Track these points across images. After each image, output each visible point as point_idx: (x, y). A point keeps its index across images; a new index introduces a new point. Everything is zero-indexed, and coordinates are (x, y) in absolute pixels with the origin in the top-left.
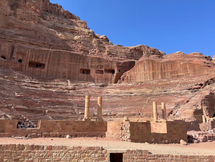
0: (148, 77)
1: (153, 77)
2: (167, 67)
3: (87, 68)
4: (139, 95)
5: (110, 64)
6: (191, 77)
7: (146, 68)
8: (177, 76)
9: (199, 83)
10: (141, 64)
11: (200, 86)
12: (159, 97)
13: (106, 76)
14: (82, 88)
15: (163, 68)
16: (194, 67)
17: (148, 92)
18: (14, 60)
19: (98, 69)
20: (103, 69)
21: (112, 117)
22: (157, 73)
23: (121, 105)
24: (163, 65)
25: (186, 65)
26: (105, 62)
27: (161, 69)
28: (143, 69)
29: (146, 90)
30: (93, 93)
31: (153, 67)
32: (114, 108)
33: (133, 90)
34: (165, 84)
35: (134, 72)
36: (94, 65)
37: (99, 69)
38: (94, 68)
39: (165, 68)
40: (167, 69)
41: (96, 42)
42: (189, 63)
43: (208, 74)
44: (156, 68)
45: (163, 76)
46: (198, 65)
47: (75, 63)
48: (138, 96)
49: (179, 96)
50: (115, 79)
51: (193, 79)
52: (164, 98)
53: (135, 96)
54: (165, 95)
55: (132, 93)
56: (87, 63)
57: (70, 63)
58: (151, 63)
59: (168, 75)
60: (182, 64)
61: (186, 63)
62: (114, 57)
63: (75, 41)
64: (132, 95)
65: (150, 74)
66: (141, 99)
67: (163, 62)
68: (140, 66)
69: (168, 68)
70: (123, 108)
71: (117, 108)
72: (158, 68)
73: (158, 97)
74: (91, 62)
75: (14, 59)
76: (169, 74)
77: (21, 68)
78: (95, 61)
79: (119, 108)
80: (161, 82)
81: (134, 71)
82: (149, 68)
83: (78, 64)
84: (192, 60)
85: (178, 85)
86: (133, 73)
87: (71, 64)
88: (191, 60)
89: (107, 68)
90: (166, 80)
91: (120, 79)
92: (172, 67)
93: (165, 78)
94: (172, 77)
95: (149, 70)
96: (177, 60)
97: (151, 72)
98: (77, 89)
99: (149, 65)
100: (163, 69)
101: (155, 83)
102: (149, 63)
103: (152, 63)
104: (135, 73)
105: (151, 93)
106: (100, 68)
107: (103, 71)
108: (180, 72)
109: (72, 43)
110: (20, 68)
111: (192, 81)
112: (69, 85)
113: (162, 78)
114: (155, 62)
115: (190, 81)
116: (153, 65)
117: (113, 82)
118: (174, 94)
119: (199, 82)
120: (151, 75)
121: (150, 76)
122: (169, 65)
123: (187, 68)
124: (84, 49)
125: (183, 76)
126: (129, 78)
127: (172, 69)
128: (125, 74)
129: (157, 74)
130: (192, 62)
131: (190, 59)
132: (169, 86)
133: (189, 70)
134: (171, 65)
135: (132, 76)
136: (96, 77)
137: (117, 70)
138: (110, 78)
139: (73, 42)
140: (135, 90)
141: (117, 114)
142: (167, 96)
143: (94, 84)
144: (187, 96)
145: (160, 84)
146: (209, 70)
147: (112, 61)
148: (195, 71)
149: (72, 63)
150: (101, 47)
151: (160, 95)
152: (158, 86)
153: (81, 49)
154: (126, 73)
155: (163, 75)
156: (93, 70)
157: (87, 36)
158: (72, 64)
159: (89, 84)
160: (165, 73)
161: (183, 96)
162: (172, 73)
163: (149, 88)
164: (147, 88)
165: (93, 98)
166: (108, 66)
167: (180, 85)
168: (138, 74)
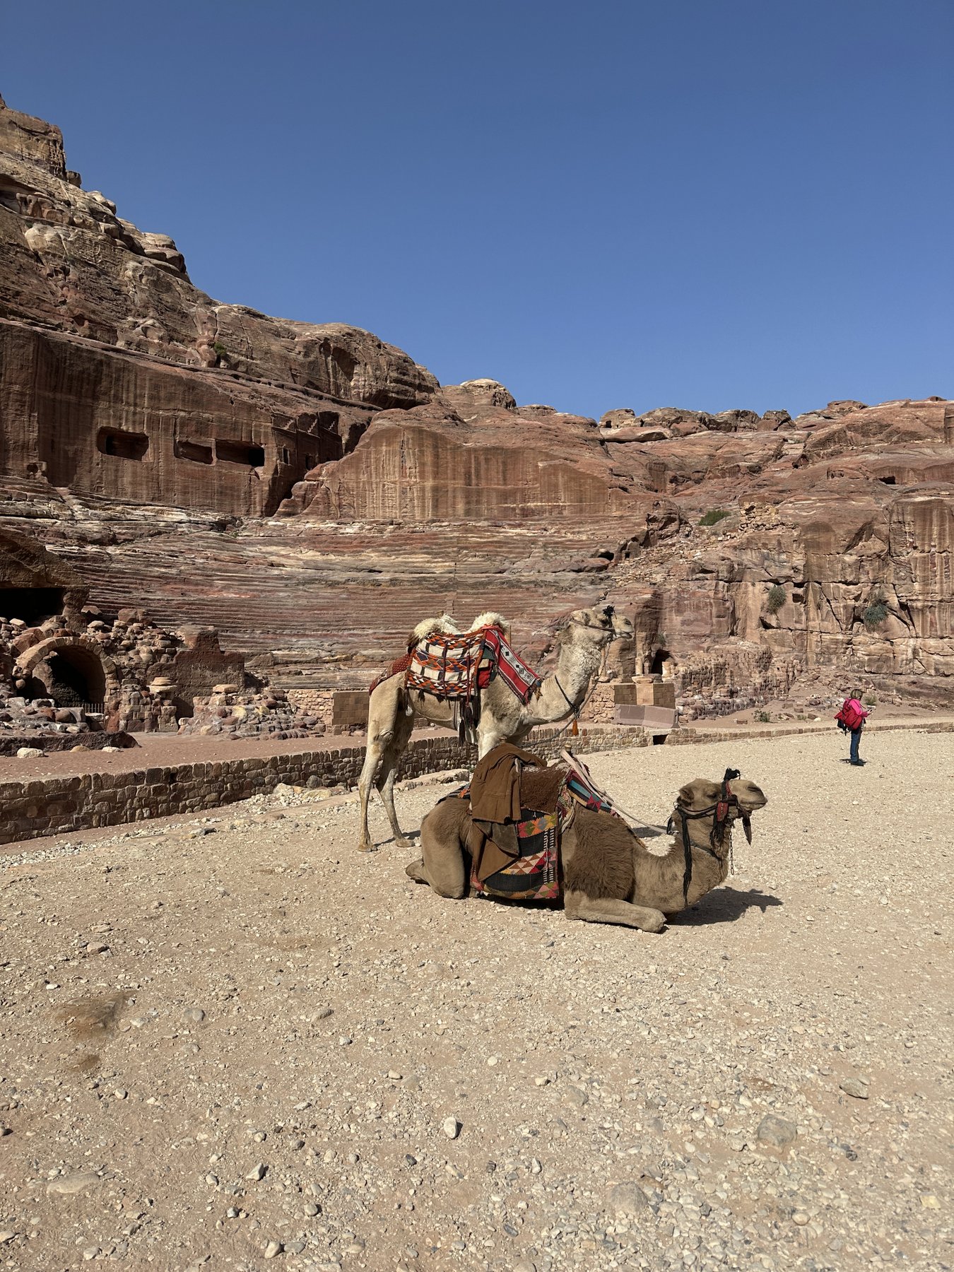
0: (416, 501)
1: (436, 506)
2: (487, 470)
3: (131, 430)
4: (413, 582)
5: (243, 418)
6: (572, 523)
7: (408, 464)
8: (523, 509)
9: (603, 550)
10: (389, 445)
11: (607, 562)
12: (485, 593)
13: (225, 475)
14: (141, 536)
15: (473, 471)
16: (580, 486)
17: (440, 568)
19: (185, 439)
20: (211, 442)
21: (342, 667)
22: (450, 488)
23: (357, 622)
24: (473, 461)
25: (555, 475)
26: (221, 407)
27: (468, 476)
28: (397, 464)
29: (428, 562)
30: (215, 565)
31: (436, 464)
32: (335, 633)
33: (372, 557)
34: (490, 542)
35: (357, 473)
36: (168, 418)
37: (192, 440)
38: (166, 430)
39: (482, 472)
40: (487, 479)
41: (141, 276)
42: (567, 470)
43: (621, 517)
44: (447, 467)
45: (473, 506)
46: (594, 478)
47: (73, 398)
48: (407, 586)
49: (555, 595)
50: (265, 496)
51: (579, 532)
52: (505, 597)
53: (394, 585)
54: (505, 586)
55: (375, 571)
56: (131, 400)
57: (51, 395)
58: (428, 442)
59: (489, 503)
60: (544, 468)
61: (555, 468)
62: (250, 384)
63: (31, 257)
64: (379, 577)
65: (423, 490)
66: (421, 598)
67: (475, 450)
68: (384, 448)
69: (493, 473)
70: (371, 631)
71: (346, 633)
72: (454, 470)
73: (482, 594)
74: (151, 398)
76: (494, 501)
78: (170, 399)
79: (355, 632)
80: (472, 532)
81: (357, 468)
82: (423, 465)
83: (89, 400)
84: (575, 458)
85: (537, 552)
86: (353, 476)
87: (54, 400)
88: (571, 457)
89: (230, 437)
90: (486, 523)
91: (289, 495)
92: (504, 472)
93: (479, 516)
94: (507, 513)
95: (422, 475)
96: (527, 448)
97: (429, 483)
98: (125, 540)
99: (422, 452)
100: (473, 477)
101: (456, 534)
102: (421, 445)
103: (436, 447)
104: (364, 478)
105: (452, 575)
106: (196, 432)
107: (209, 449)
108: (535, 499)
109: (22, 269)
111: (576, 537)
112: (79, 515)
113: (468, 512)
114: (446, 444)
115: (570, 536)
116: (437, 456)
117: (258, 508)
118: (536, 584)
119: (602, 547)
120: (429, 494)
121: (423, 498)
122: (496, 466)
123: (556, 486)
124: (93, 312)
125: (541, 511)
126: (334, 499)
127: (505, 480)
128: (314, 475)
129: (450, 494)
130: (576, 466)
131: (568, 450)
132: (508, 552)
133: (562, 495)
134: (504, 463)
135: (348, 490)
136: (177, 477)
137: (275, 450)
138: (244, 489)
139: (24, 260)
140: (385, 560)
141: (355, 654)
142: (516, 592)
143: (183, 517)
144: (582, 596)
145: (473, 539)
146: (625, 501)
147: (251, 408)
148: (581, 501)
149: (59, 396)
150: (169, 309)
151: (489, 583)
152: (466, 548)
153: (77, 311)
154: (320, 475)
155: (473, 498)
156: (162, 443)
157: (89, 234)
158: (61, 401)
159: (162, 512)
160: (479, 493)
161: (569, 596)
162: (505, 496)
163: (436, 554)
164: (428, 553)
165: (225, 588)
166: (235, 430)
167: (542, 550)
168: (374, 486)
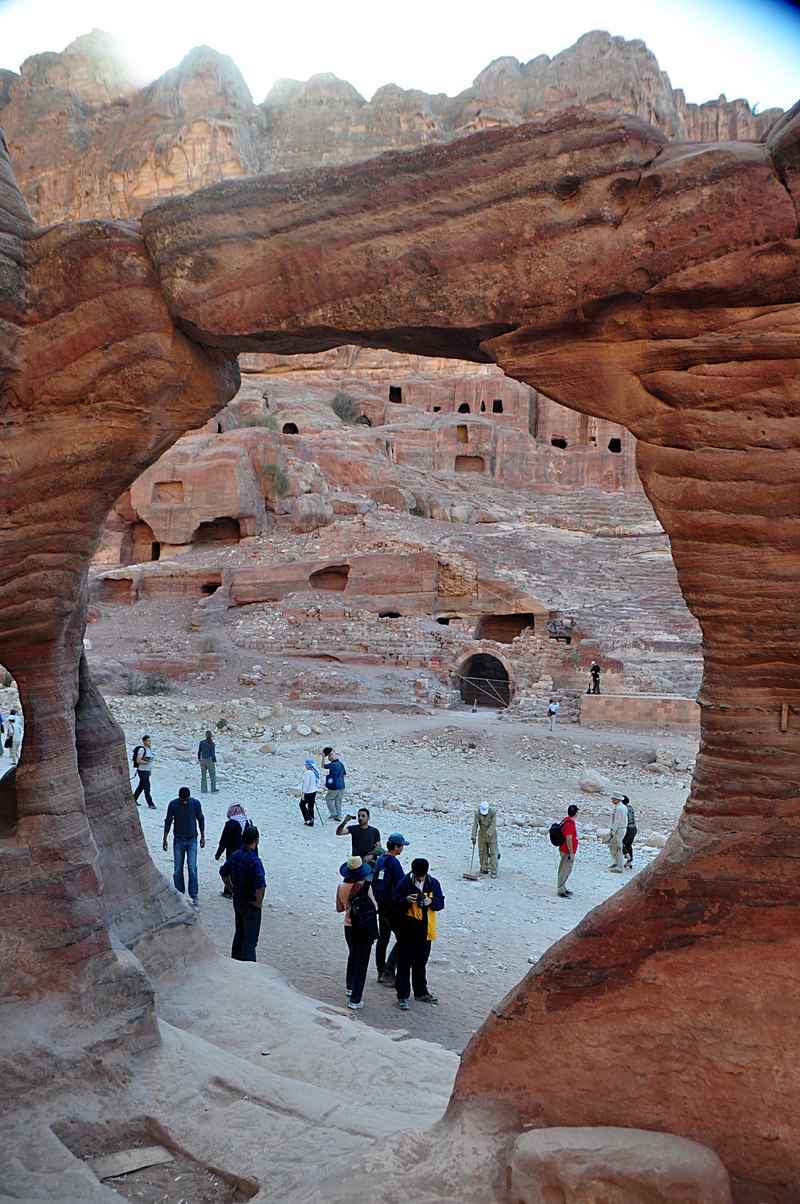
18: (595, 445)
75: (594, 443)
77: (623, 473)
110: (617, 474)
